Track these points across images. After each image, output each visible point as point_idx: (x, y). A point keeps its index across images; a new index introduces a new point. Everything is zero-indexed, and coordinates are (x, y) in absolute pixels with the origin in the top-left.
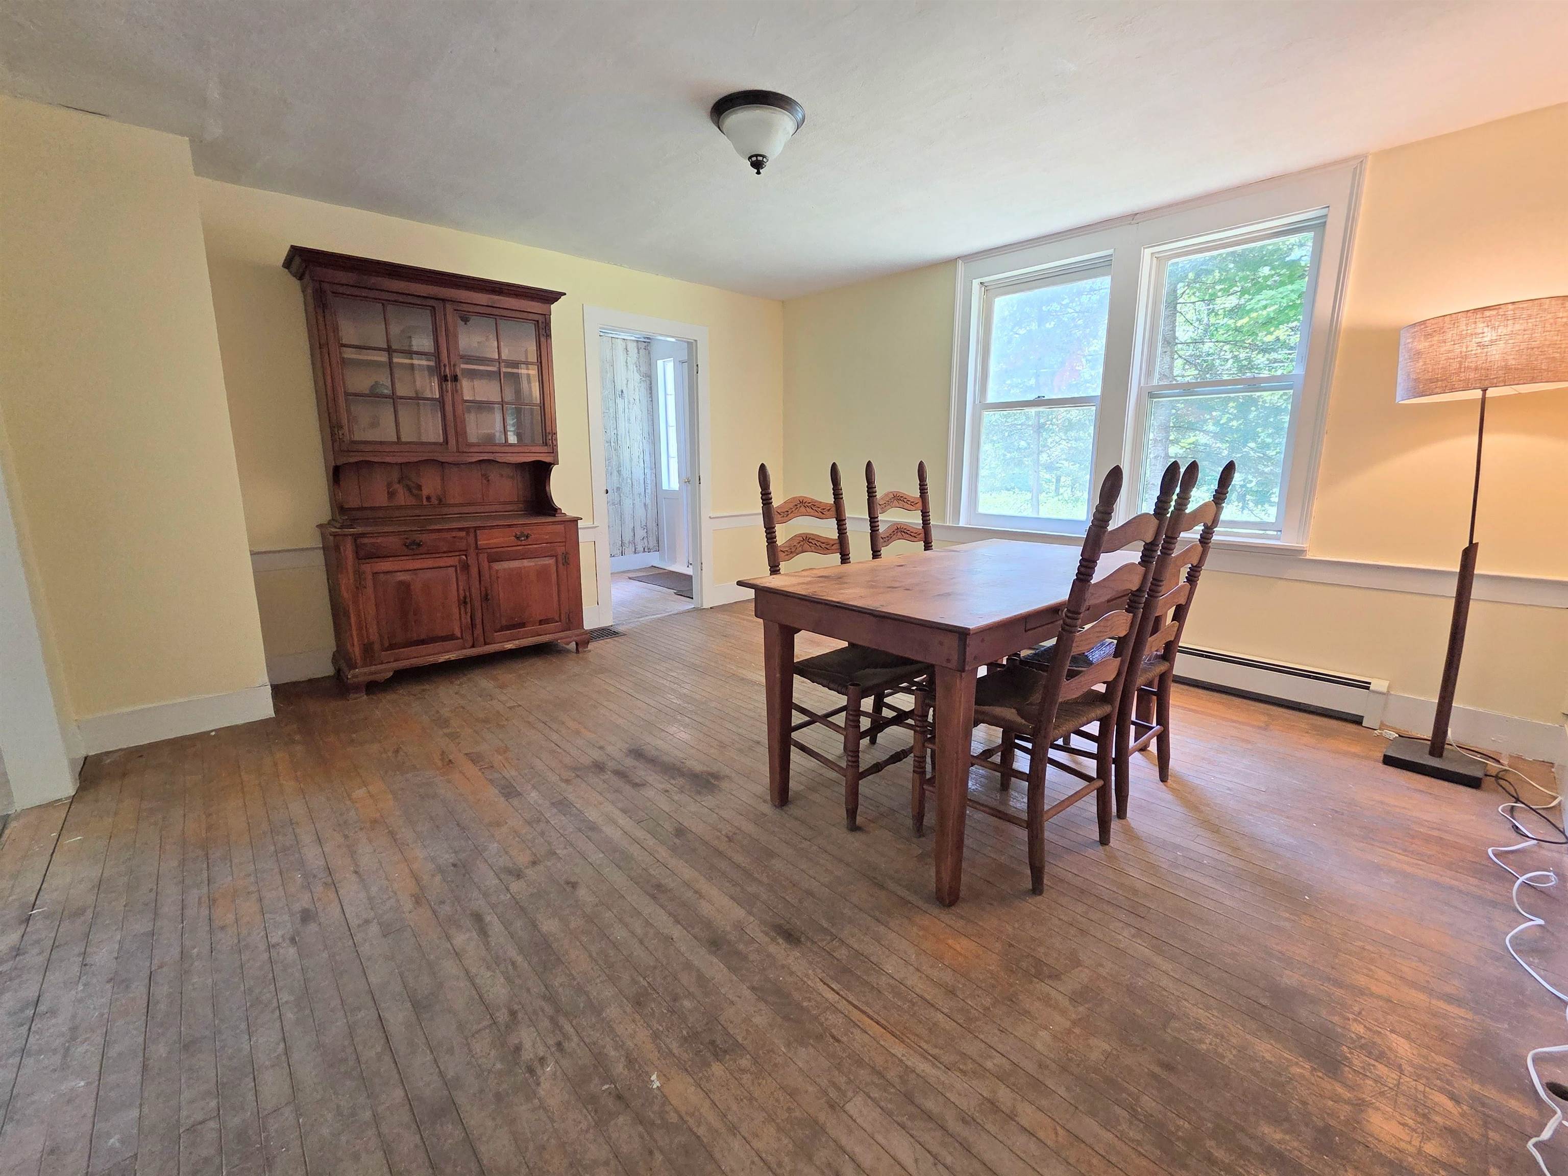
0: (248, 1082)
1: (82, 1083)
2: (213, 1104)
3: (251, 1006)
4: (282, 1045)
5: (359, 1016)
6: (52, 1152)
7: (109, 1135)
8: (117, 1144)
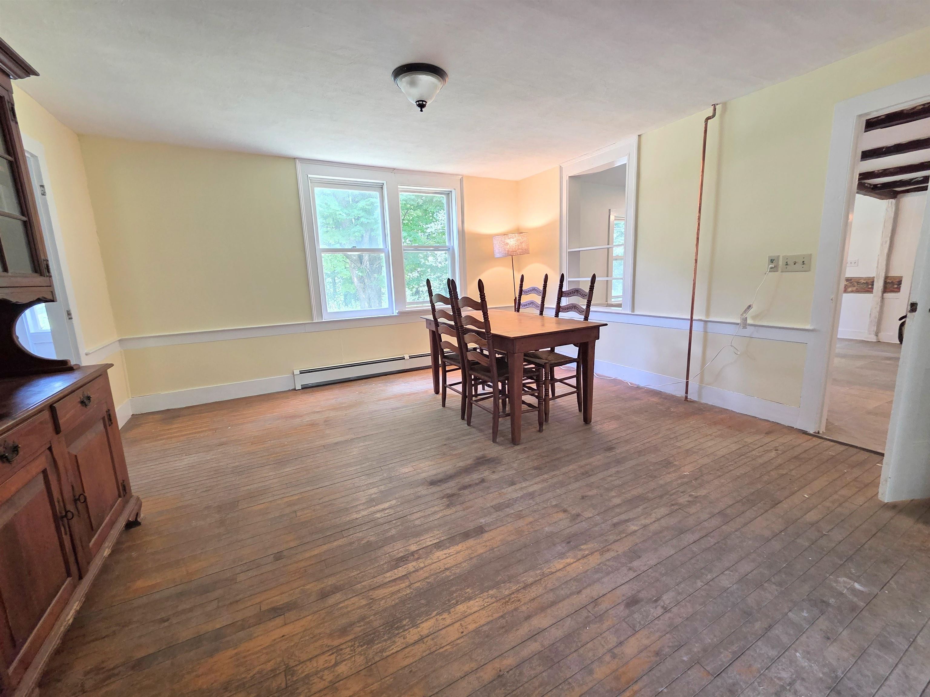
0: (750, 577)
1: (798, 654)
2: (766, 585)
3: (711, 597)
4: (726, 572)
5: (696, 550)
6: (828, 638)
7: (805, 619)
8: (805, 611)
